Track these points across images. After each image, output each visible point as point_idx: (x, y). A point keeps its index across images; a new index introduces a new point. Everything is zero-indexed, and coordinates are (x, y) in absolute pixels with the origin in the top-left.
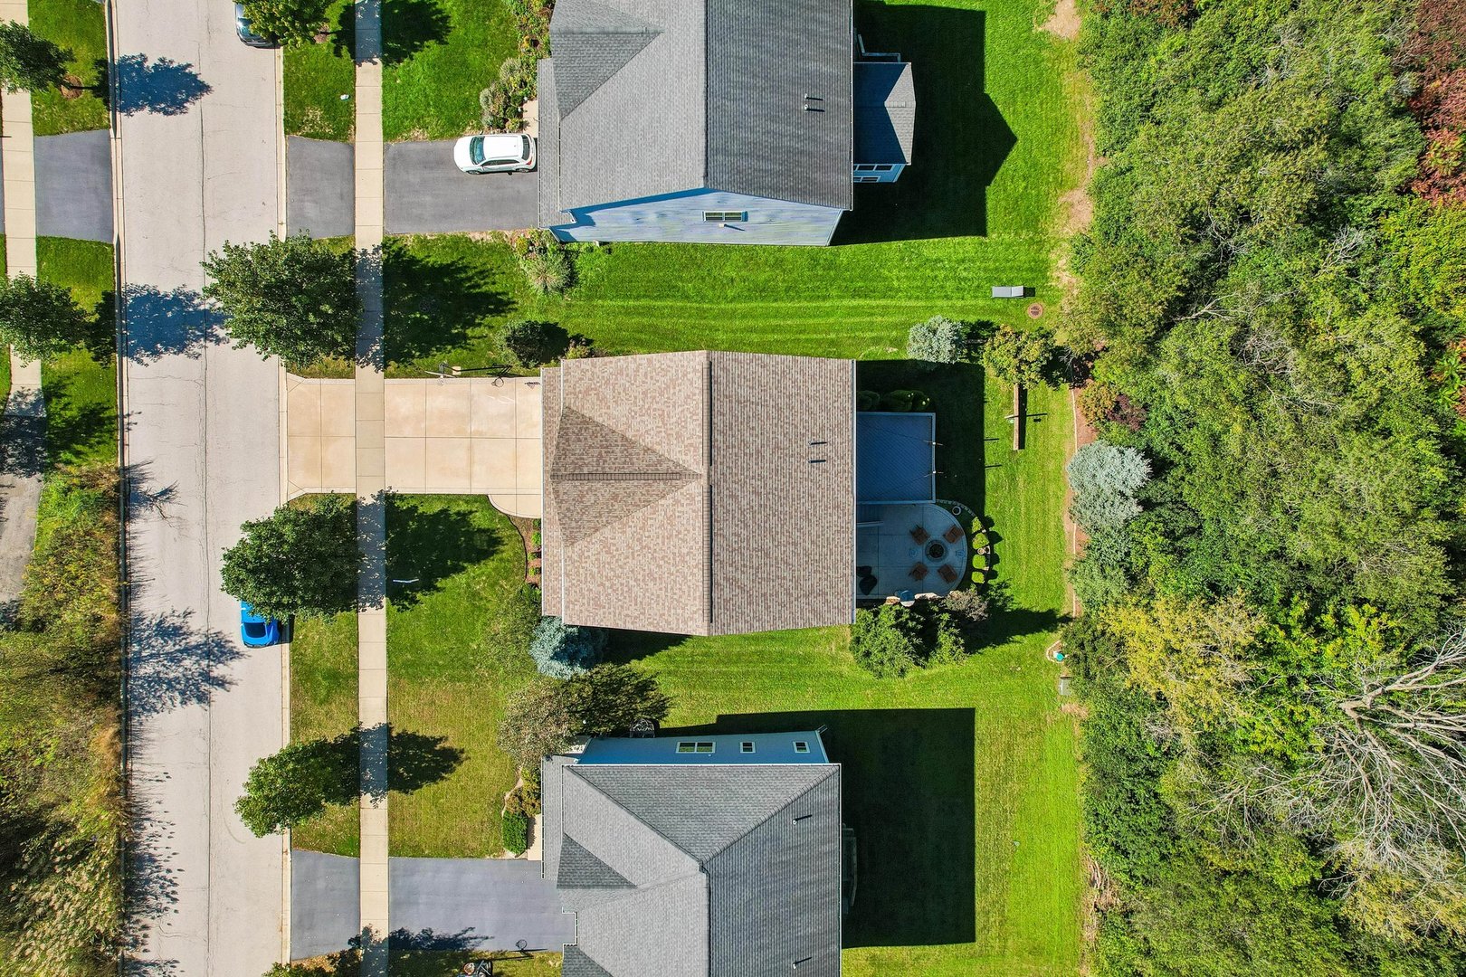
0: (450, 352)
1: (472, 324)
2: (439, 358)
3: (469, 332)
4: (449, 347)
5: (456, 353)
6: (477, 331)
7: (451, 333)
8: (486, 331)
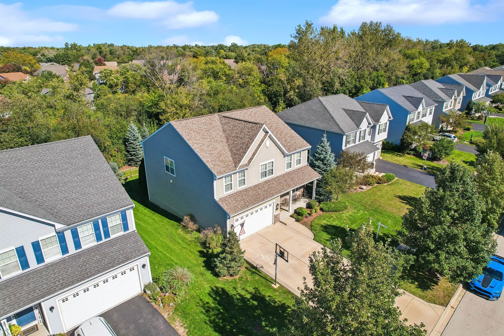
0: (269, 296)
1: (243, 299)
2: (279, 299)
3: (248, 296)
4: (267, 299)
5: (266, 293)
6: (243, 293)
7: (258, 303)
8: (239, 289)
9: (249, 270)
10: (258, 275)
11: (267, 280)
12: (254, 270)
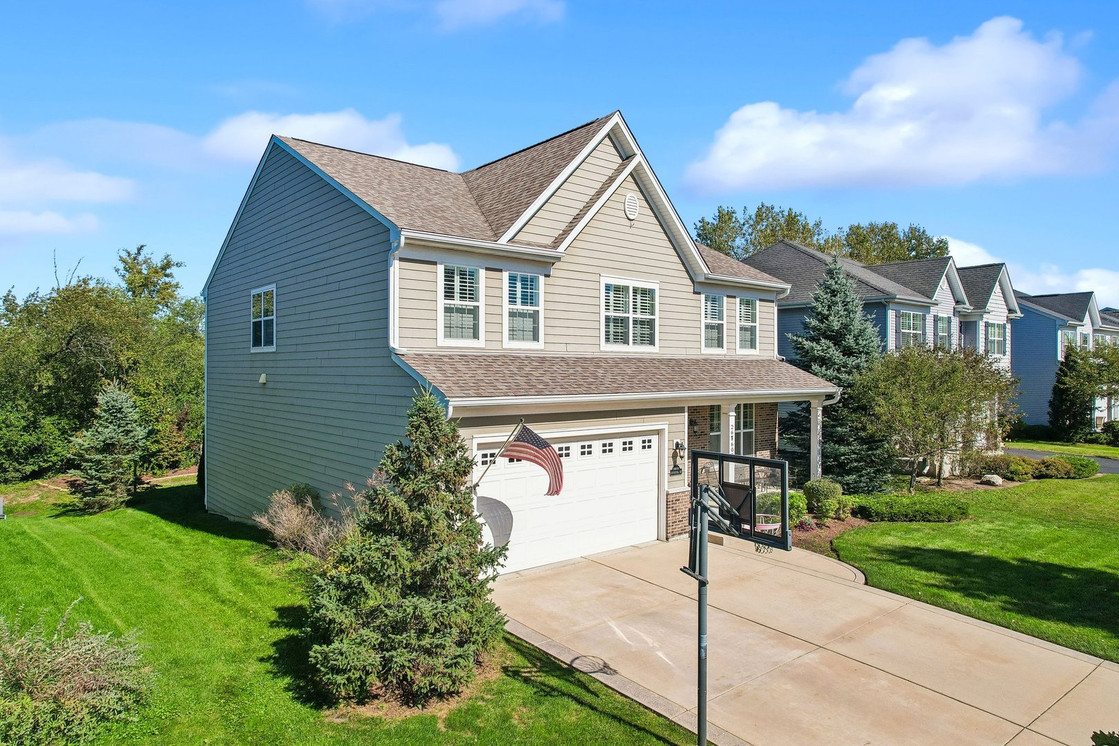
9: (526, 680)
10: (580, 702)
11: (639, 729)
12: (553, 681)
